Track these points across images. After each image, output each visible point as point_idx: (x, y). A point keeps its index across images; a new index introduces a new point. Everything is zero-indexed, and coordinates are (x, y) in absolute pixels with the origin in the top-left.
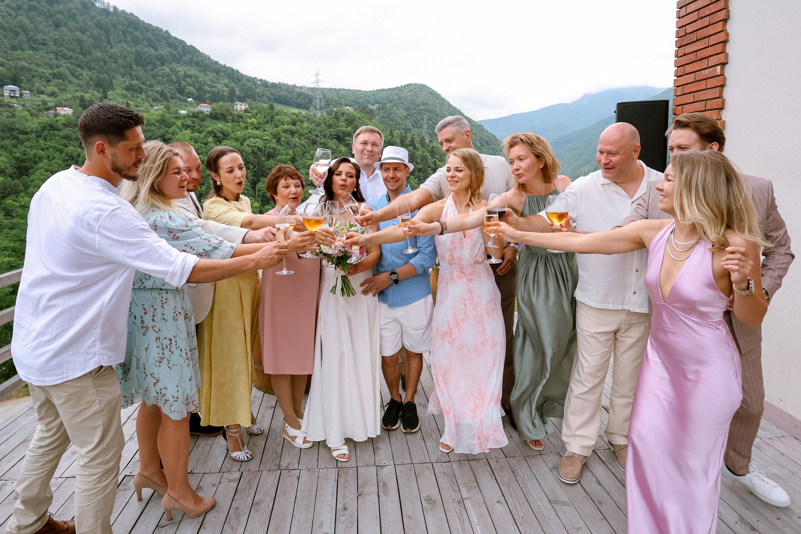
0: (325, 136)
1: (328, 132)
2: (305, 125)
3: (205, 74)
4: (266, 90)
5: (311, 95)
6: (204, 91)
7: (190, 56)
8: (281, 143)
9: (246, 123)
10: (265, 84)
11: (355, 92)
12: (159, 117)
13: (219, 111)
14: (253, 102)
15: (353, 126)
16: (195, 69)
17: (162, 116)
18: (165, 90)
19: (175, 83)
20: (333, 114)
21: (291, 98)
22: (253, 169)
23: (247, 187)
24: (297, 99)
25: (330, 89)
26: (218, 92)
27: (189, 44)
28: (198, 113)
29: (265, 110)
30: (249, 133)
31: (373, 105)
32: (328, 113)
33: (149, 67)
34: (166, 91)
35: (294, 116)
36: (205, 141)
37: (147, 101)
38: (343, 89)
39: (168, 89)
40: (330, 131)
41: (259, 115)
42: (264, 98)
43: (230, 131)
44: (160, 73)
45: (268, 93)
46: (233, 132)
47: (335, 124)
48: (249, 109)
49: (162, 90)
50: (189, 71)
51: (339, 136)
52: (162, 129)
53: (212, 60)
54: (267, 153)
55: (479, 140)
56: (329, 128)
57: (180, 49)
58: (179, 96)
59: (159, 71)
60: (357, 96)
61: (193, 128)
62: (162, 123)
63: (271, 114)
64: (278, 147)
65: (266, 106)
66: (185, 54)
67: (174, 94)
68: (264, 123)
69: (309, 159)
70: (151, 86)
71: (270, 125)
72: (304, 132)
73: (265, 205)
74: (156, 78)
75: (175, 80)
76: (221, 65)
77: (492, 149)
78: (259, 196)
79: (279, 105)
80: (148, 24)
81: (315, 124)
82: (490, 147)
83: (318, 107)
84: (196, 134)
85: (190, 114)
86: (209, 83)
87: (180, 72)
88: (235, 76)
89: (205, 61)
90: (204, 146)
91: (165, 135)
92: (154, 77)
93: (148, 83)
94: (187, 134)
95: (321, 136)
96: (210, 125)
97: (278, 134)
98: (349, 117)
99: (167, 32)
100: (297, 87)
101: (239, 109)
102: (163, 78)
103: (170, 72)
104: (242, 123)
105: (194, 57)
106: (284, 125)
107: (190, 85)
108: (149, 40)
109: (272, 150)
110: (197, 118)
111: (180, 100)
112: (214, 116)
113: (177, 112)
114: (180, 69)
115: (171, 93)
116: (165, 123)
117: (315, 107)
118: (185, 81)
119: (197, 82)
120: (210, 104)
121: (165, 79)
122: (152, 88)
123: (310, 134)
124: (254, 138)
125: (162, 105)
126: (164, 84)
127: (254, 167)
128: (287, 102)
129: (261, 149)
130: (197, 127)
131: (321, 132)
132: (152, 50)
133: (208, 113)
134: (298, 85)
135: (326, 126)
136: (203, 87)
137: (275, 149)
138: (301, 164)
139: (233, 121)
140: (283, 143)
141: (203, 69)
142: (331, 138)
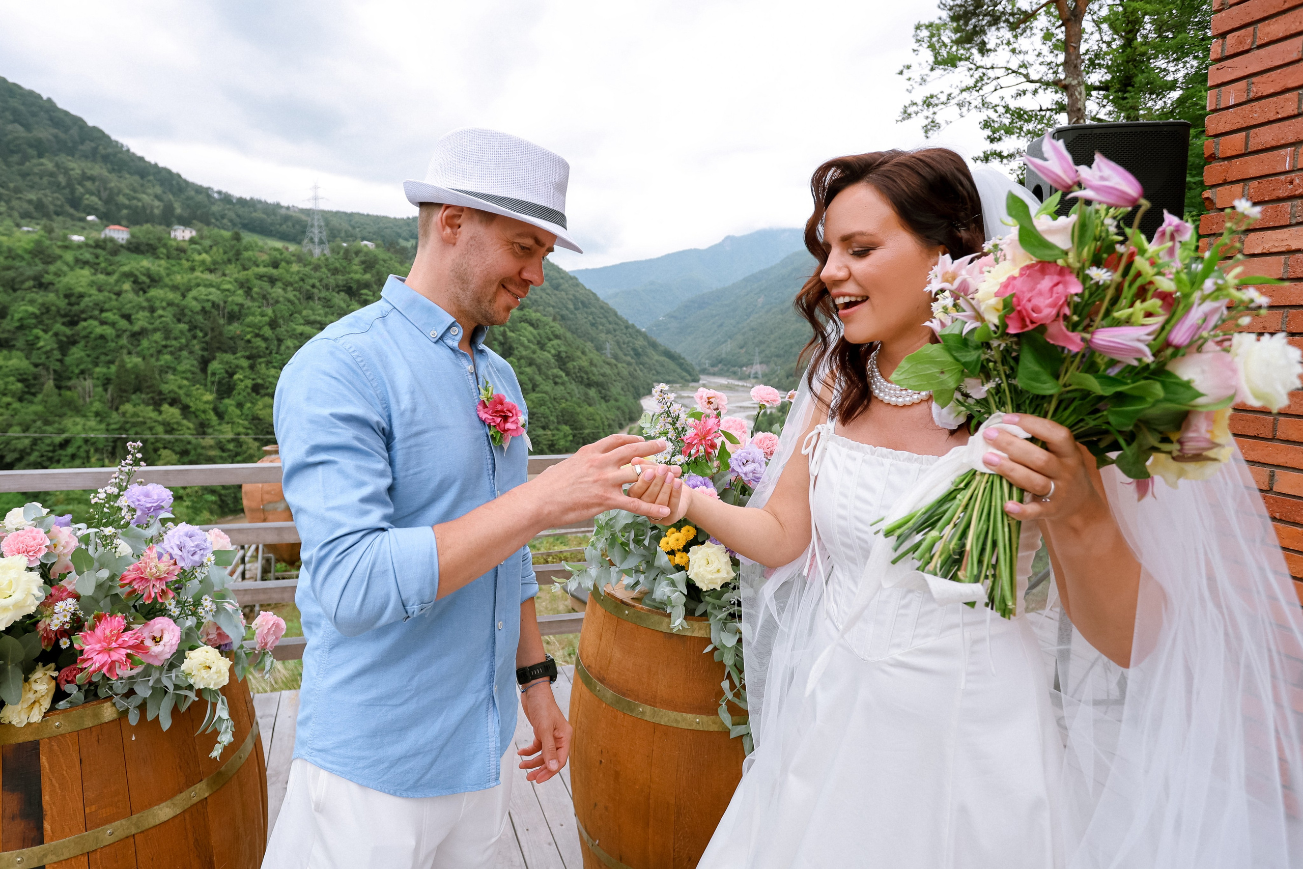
0: (327, 287)
1: (332, 281)
2: (295, 268)
3: (120, 177)
4: (229, 209)
5: (307, 221)
6: (117, 204)
7: (93, 145)
8: (252, 297)
9: (193, 261)
10: (226, 199)
11: (377, 219)
12: (32, 244)
13: (143, 240)
14: (205, 228)
15: (374, 271)
16: (101, 168)
17: (38, 243)
18: (44, 200)
19: (64, 188)
20: (341, 253)
21: (272, 224)
22: (204, 337)
23: (193, 369)
24: (281, 225)
25: (337, 213)
26: (144, 207)
27: (91, 123)
28: (105, 241)
29: (227, 240)
30: (197, 278)
31: (407, 240)
32: (332, 250)
33: (15, 158)
34: (47, 201)
35: (275, 253)
36: (117, 289)
37: (10, 216)
38: (359, 214)
39: (50, 199)
40: (335, 280)
41: (215, 249)
42: (225, 221)
43: (163, 272)
44: (36, 170)
45: (231, 214)
46: (168, 275)
47: (345, 268)
48: (197, 239)
49: (40, 200)
50: (91, 169)
51: (350, 288)
52: (36, 265)
53: (133, 154)
54: (229, 313)
55: (571, 300)
56: (333, 274)
57: (74, 131)
58: (72, 211)
59: (35, 165)
60: (381, 225)
61: (94, 266)
62: (36, 256)
63: (236, 248)
64: (248, 303)
65: (227, 234)
66: (82, 142)
67: (62, 206)
68: (224, 263)
69: (301, 324)
70: (17, 190)
71: (233, 265)
72: (292, 280)
73: (223, 398)
74: (28, 178)
75: (63, 183)
76: (149, 163)
77: (592, 313)
78: (213, 383)
79: (249, 234)
80: (15, 84)
81: (311, 267)
82: (589, 311)
83: (316, 240)
84: (101, 277)
85: (91, 242)
86: (127, 191)
87: (73, 169)
88: (174, 182)
89: (120, 155)
90: (114, 297)
91: (42, 276)
92: (24, 175)
93: (12, 185)
94: (83, 276)
95: (321, 288)
96: (127, 261)
97: (248, 280)
98: (367, 258)
99: (49, 100)
100: (282, 207)
101: (180, 238)
102: (41, 178)
103: (55, 169)
104: (184, 262)
105: (101, 148)
106: (258, 266)
107: (92, 194)
108: (15, 112)
109: (236, 308)
110: (104, 249)
111: (72, 217)
112: (135, 248)
113: (65, 238)
114: (72, 165)
115: (55, 205)
116: (42, 256)
117: (312, 240)
118: (83, 186)
119: (105, 189)
120: (127, 227)
121: (45, 180)
122: (19, 195)
123: (301, 283)
124: (206, 286)
125: (38, 224)
126: (44, 189)
127: (206, 335)
128: (264, 230)
129: (218, 306)
130: (103, 265)
131: (321, 280)
132: (20, 129)
133: (124, 242)
134: (284, 203)
135: (329, 270)
136: (117, 198)
137: (241, 306)
138: (287, 331)
139: (168, 258)
140: (255, 296)
141: (116, 167)
142: (337, 290)
